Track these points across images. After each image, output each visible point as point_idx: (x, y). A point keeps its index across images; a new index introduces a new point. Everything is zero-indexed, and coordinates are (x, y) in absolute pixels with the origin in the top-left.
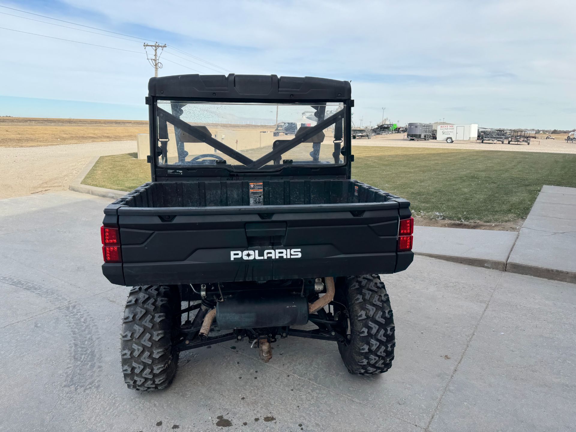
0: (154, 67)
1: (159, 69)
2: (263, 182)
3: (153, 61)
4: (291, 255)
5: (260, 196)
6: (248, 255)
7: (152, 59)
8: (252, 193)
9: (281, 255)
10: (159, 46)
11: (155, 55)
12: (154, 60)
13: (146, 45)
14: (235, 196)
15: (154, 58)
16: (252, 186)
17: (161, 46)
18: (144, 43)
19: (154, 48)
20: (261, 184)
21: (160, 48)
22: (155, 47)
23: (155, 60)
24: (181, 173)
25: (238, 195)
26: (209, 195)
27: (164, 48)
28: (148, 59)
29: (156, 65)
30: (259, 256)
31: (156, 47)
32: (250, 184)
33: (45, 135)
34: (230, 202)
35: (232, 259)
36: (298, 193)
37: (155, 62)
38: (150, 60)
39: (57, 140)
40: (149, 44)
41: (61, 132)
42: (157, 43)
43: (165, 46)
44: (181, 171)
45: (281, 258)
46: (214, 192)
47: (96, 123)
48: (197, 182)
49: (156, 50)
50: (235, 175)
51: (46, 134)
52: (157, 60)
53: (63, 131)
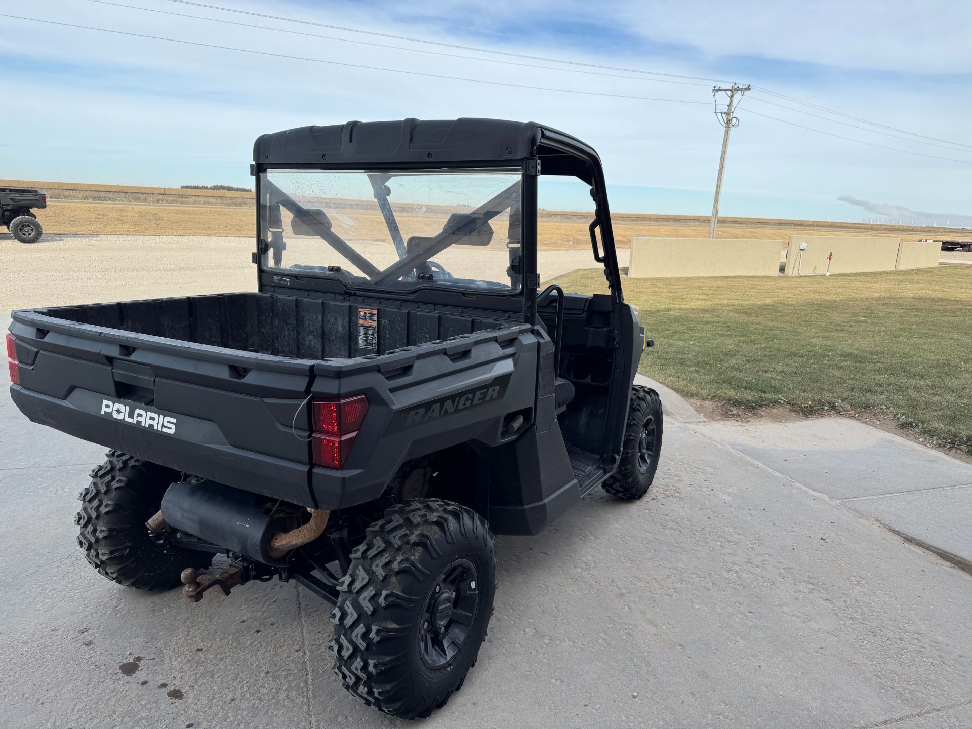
0: (725, 125)
1: (732, 129)
2: (378, 310)
3: (724, 115)
4: (163, 426)
5: (373, 334)
6: (119, 411)
7: (722, 113)
8: (362, 326)
9: (152, 422)
10: (737, 90)
11: (730, 105)
12: (725, 113)
13: (716, 90)
14: (340, 328)
15: (726, 111)
16: (362, 314)
17: (741, 90)
18: (715, 87)
19: (729, 93)
20: (375, 312)
21: (739, 92)
22: (731, 91)
23: (727, 114)
24: (288, 282)
25: (343, 326)
26: (308, 321)
27: (747, 93)
28: (716, 113)
29: (728, 122)
30: (129, 416)
31: (734, 90)
32: (360, 310)
33: (554, 236)
34: (334, 337)
35: (103, 413)
36: (428, 336)
37: (727, 118)
38: (719, 115)
39: (567, 243)
40: (723, 87)
41: (577, 232)
42: (735, 83)
43: (748, 89)
44: (288, 280)
45: (151, 426)
46: (314, 318)
47: (643, 220)
48: (295, 299)
49: (732, 96)
50: (353, 293)
51: (556, 234)
52: (732, 114)
53: (581, 231)
